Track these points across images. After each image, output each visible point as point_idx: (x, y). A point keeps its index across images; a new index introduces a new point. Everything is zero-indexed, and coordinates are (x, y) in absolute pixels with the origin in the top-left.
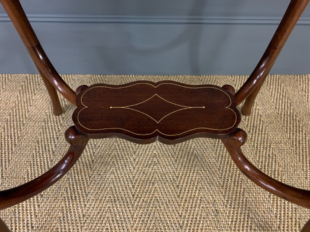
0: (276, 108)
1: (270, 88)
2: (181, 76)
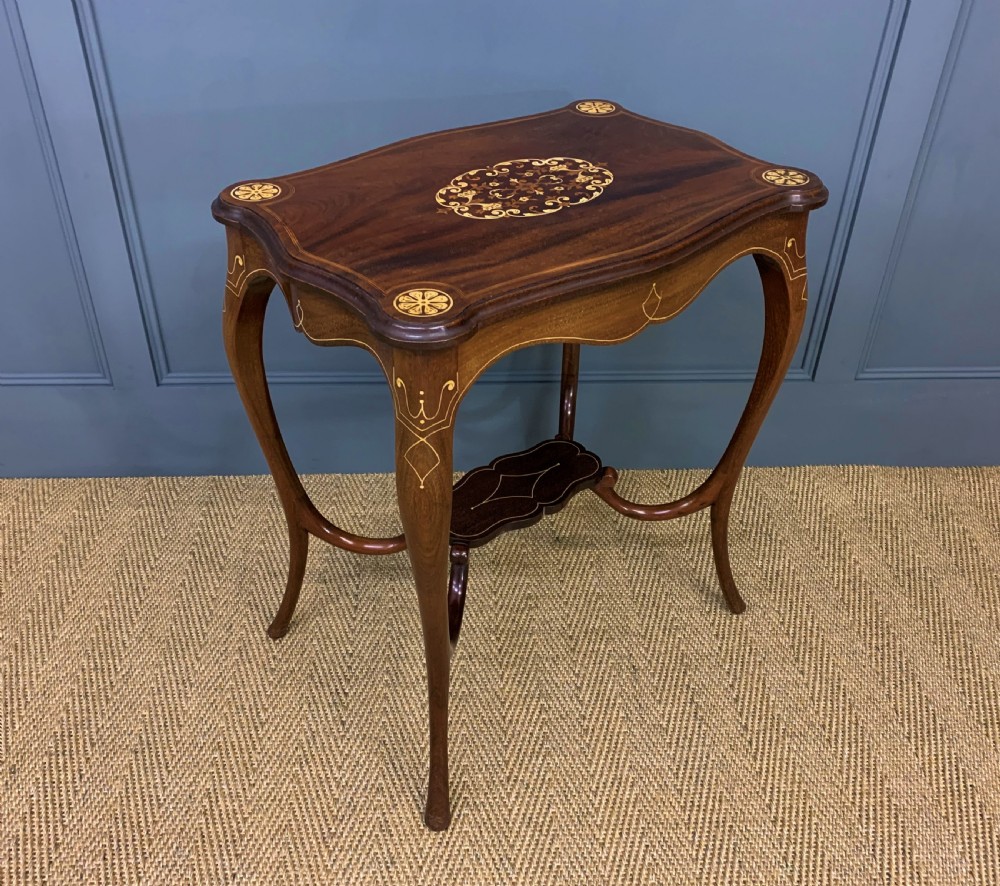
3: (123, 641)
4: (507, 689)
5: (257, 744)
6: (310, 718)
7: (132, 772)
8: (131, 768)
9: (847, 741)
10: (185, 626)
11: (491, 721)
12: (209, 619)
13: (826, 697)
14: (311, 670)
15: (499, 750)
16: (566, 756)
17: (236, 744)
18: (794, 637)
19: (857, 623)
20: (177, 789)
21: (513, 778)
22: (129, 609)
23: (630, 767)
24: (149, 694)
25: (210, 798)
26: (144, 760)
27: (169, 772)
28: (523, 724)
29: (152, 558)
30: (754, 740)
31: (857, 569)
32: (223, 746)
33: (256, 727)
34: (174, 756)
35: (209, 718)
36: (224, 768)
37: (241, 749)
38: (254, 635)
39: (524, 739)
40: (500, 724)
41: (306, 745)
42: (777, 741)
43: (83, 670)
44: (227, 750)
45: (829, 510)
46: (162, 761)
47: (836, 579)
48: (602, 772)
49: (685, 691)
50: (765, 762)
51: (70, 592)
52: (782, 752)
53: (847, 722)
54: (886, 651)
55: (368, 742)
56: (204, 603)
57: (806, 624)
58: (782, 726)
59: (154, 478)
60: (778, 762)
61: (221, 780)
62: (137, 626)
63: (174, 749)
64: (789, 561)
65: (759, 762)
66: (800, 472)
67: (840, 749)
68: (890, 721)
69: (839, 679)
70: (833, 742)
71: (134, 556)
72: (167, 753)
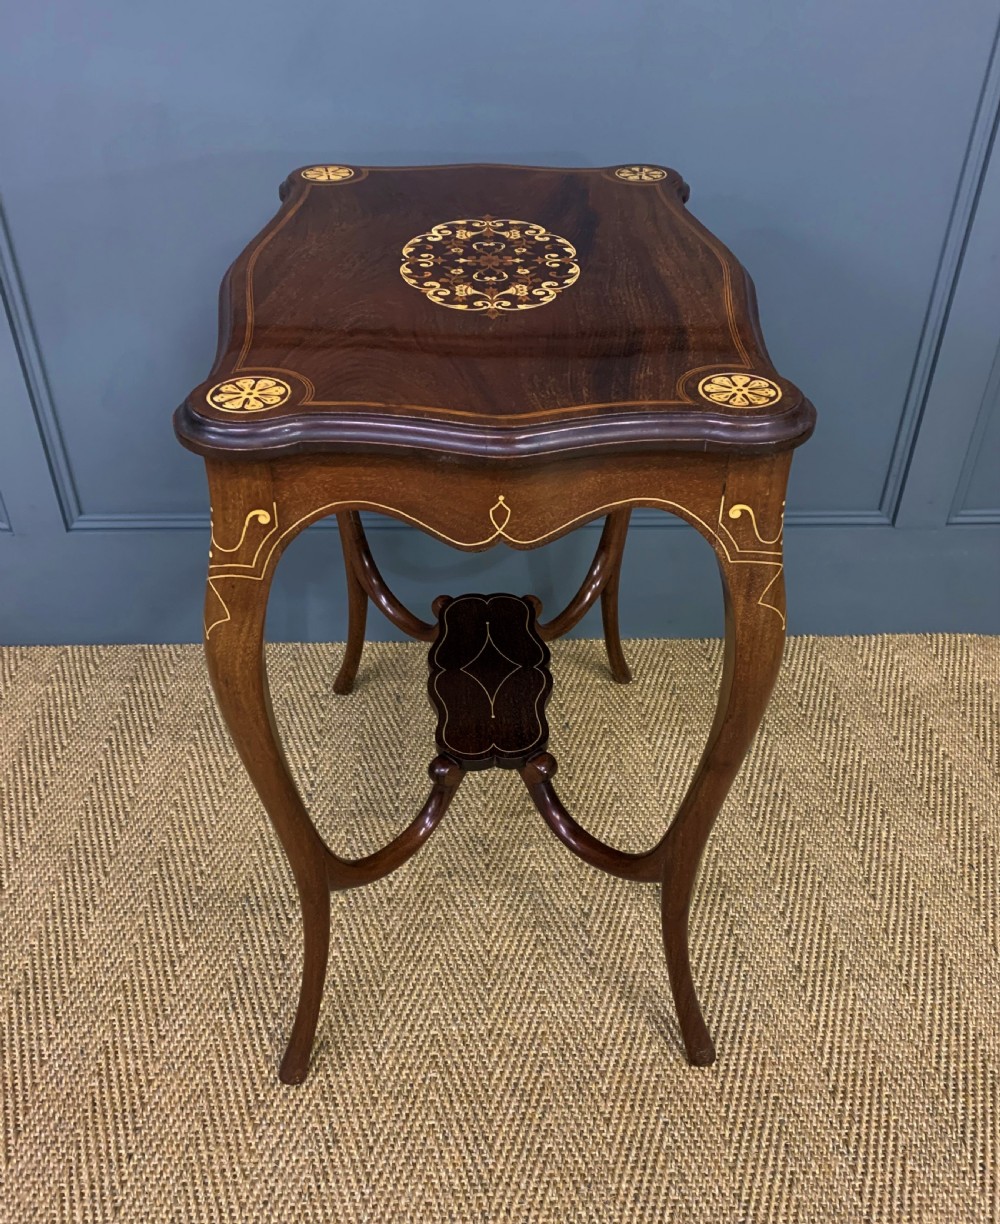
0: (800, 704)
1: (790, 664)
2: (583, 642)
3: (14, 850)
4: (494, 915)
5: (172, 983)
6: (242, 951)
7: (11, 1018)
8: (10, 1014)
9: (929, 987)
10: (94, 832)
11: (471, 956)
12: (124, 824)
13: (904, 929)
14: (247, 889)
15: (480, 995)
16: (565, 1003)
17: (146, 983)
18: (864, 851)
19: (945, 833)
20: (67, 1041)
21: (496, 1032)
22: (25, 809)
24: (40, 919)
25: (108, 1053)
26: (28, 1003)
27: (58, 1019)
28: (512, 960)
29: (59, 747)
30: (809, 985)
31: (947, 765)
32: (129, 987)
33: (172, 962)
34: (66, 998)
35: (114, 949)
36: (128, 1015)
37: (151, 990)
38: (178, 844)
39: (513, 979)
40: (483, 961)
41: (234, 986)
42: (839, 985)
44: (134, 991)
45: (912, 689)
46: (50, 1005)
47: (919, 777)
48: (611, 1024)
49: (722, 919)
50: (823, 1014)
52: (845, 1000)
53: (930, 962)
54: (982, 870)
56: (119, 803)
57: (880, 835)
58: (847, 967)
59: (69, 647)
60: (840, 1014)
61: (122, 1031)
62: (33, 832)
63: (67, 990)
64: (860, 754)
65: (814, 1013)
66: (876, 642)
67: (921, 997)
68: (987, 961)
69: (921, 906)
70: (912, 988)
71: (37, 744)
72: (57, 994)
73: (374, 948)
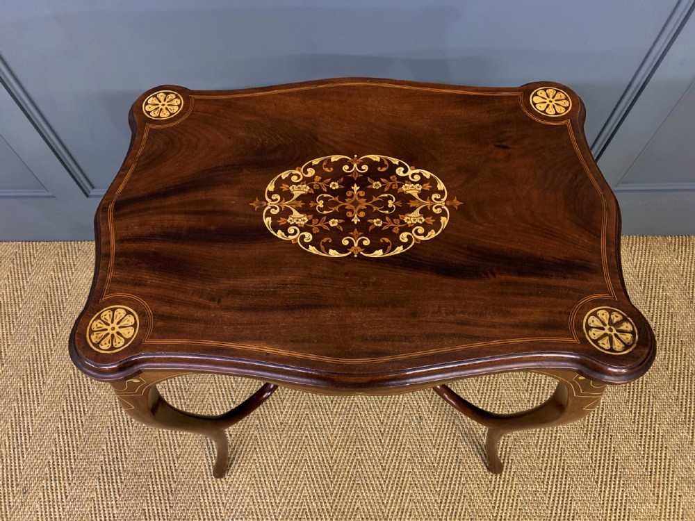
5: (174, 474)
17: (161, 473)
23: (410, 500)
26: (105, 485)
28: (343, 463)
33: (174, 460)
38: (172, 384)
43: (64, 411)
44: (156, 478)
46: (116, 487)
49: (452, 438)
51: (52, 345)
52: (510, 491)
55: (243, 475)
60: (507, 498)
61: (152, 503)
72: (118, 480)
73: (274, 454)
